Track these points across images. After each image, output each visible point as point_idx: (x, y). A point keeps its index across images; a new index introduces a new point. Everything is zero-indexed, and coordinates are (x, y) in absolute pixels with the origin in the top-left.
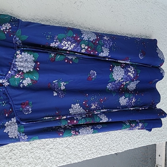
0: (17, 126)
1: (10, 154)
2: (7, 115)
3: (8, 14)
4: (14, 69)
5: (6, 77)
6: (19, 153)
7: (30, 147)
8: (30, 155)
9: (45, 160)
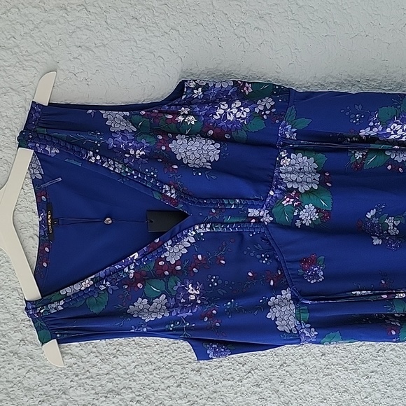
0: (293, 307)
1: (280, 371)
2: (272, 283)
3: (271, 80)
4: (279, 187)
5: (266, 203)
6: (299, 371)
7: (322, 362)
8: (324, 381)
9: (359, 398)
